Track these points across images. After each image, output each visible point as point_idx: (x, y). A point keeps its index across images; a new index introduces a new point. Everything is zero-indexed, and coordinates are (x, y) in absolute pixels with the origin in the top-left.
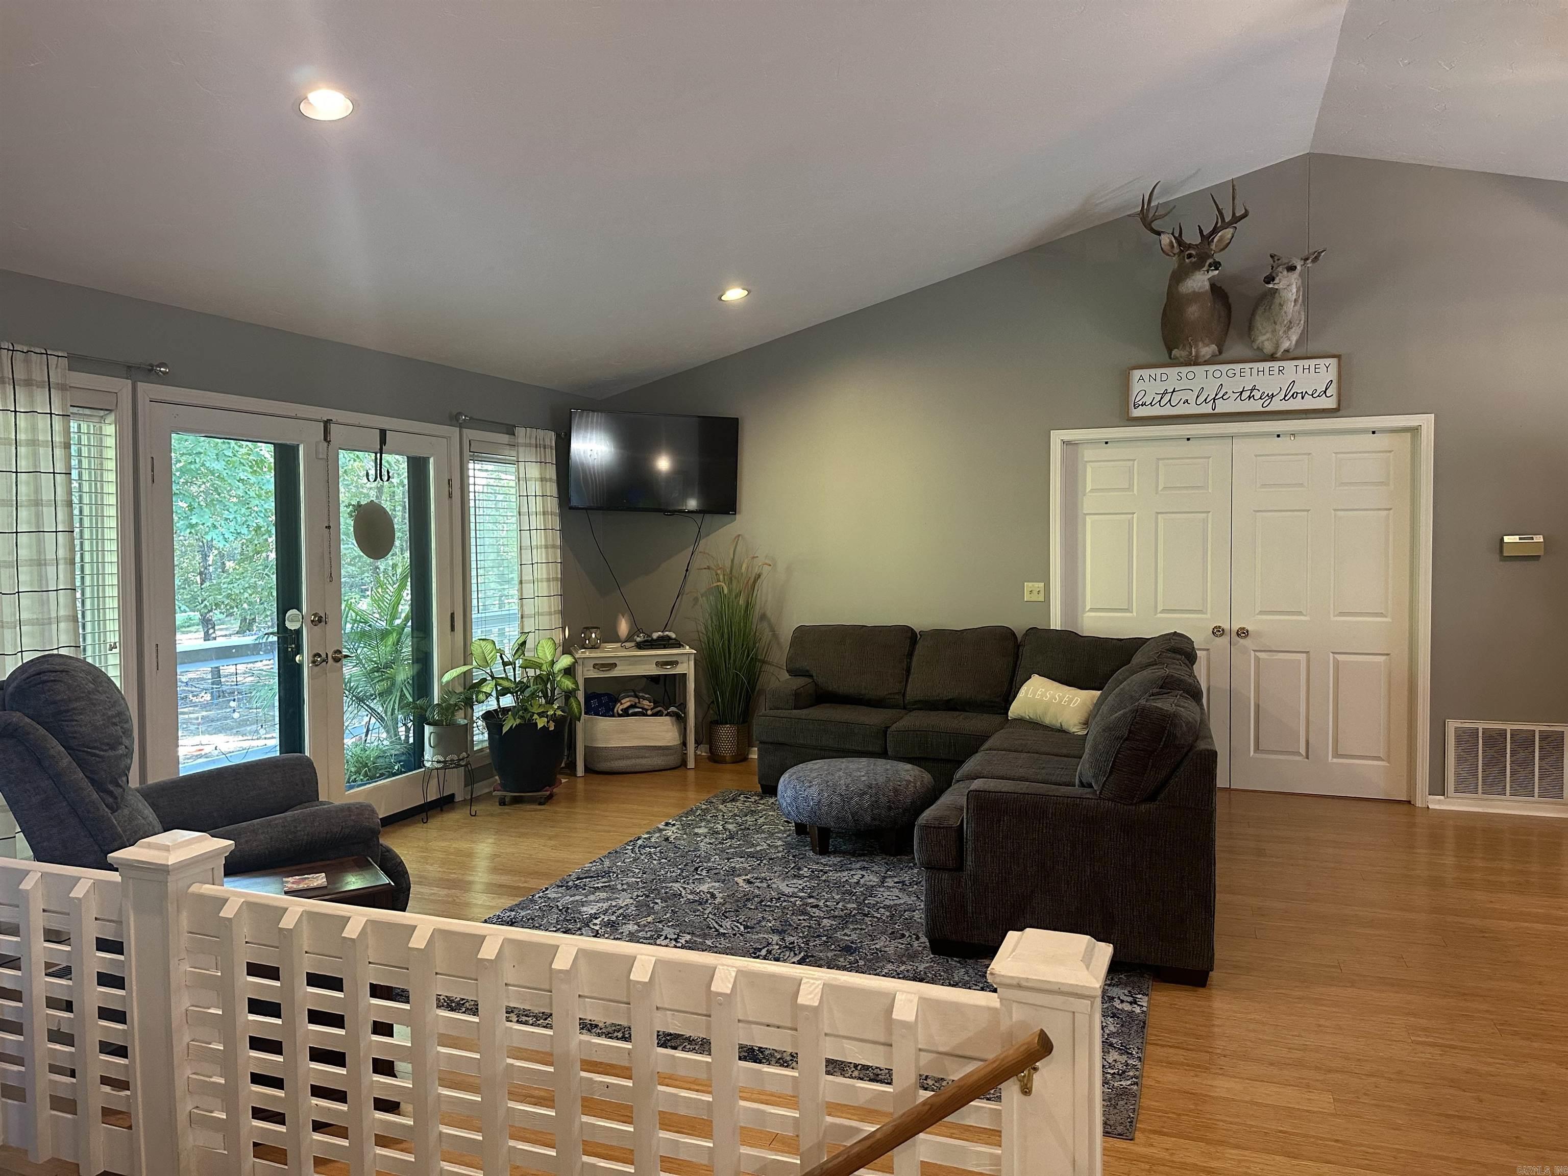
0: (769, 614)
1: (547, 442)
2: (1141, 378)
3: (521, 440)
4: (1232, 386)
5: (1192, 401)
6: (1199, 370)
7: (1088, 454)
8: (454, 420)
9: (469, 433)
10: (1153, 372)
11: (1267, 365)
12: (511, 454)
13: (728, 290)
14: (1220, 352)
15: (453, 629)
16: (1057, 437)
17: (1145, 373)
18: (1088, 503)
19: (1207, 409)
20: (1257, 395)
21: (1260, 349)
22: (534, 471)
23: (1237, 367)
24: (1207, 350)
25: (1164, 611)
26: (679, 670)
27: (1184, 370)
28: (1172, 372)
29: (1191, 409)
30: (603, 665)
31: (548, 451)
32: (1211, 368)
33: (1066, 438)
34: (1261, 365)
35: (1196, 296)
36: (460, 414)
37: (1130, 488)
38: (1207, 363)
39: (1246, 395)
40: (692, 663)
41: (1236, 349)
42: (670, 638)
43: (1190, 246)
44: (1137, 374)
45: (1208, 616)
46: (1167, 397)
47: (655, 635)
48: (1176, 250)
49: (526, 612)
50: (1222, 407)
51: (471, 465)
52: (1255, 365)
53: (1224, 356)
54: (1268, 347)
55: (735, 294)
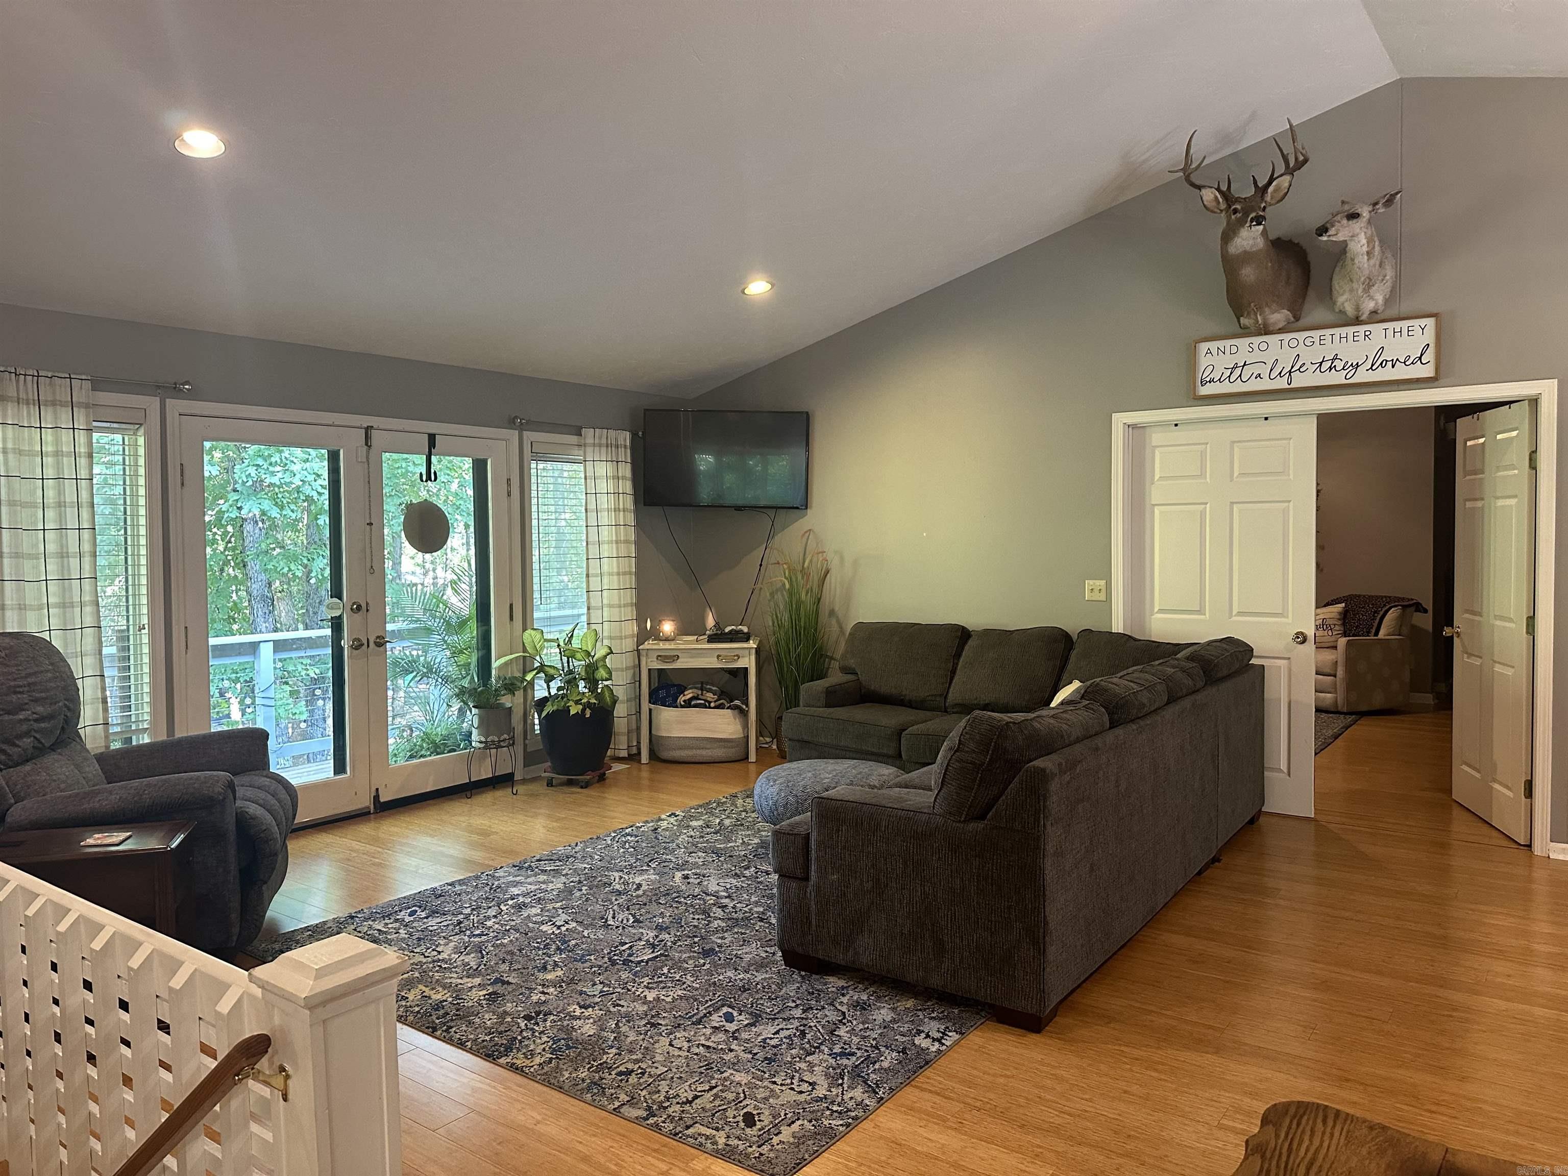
0: (837, 609)
1: (621, 442)
2: (1209, 352)
3: (590, 440)
4: (1310, 356)
5: (1265, 375)
6: (1273, 339)
7: (1156, 438)
8: (511, 423)
9: (529, 436)
10: (1221, 344)
11: (1351, 330)
12: (578, 454)
13: (750, 283)
14: (1297, 318)
15: (511, 618)
16: (1120, 420)
17: (1213, 345)
18: (1156, 494)
19: (1282, 384)
20: (1339, 365)
21: (1342, 312)
22: (603, 469)
23: (1316, 334)
24: (1279, 317)
25: (1240, 614)
26: (740, 664)
27: (1256, 340)
28: (1243, 342)
29: (1265, 384)
30: (666, 657)
31: (621, 451)
32: (1287, 337)
33: (1130, 421)
34: (1344, 331)
35: (1247, 257)
36: (516, 417)
37: (1202, 475)
38: (1281, 331)
39: (1326, 365)
40: (753, 657)
41: (1318, 314)
42: (741, 632)
43: (1238, 200)
44: (1204, 347)
45: (1290, 620)
46: (1237, 372)
47: (727, 630)
48: (1223, 206)
49: (593, 604)
50: (1299, 381)
51: (533, 465)
52: (1337, 331)
53: (1302, 323)
54: (1350, 309)
55: (758, 288)
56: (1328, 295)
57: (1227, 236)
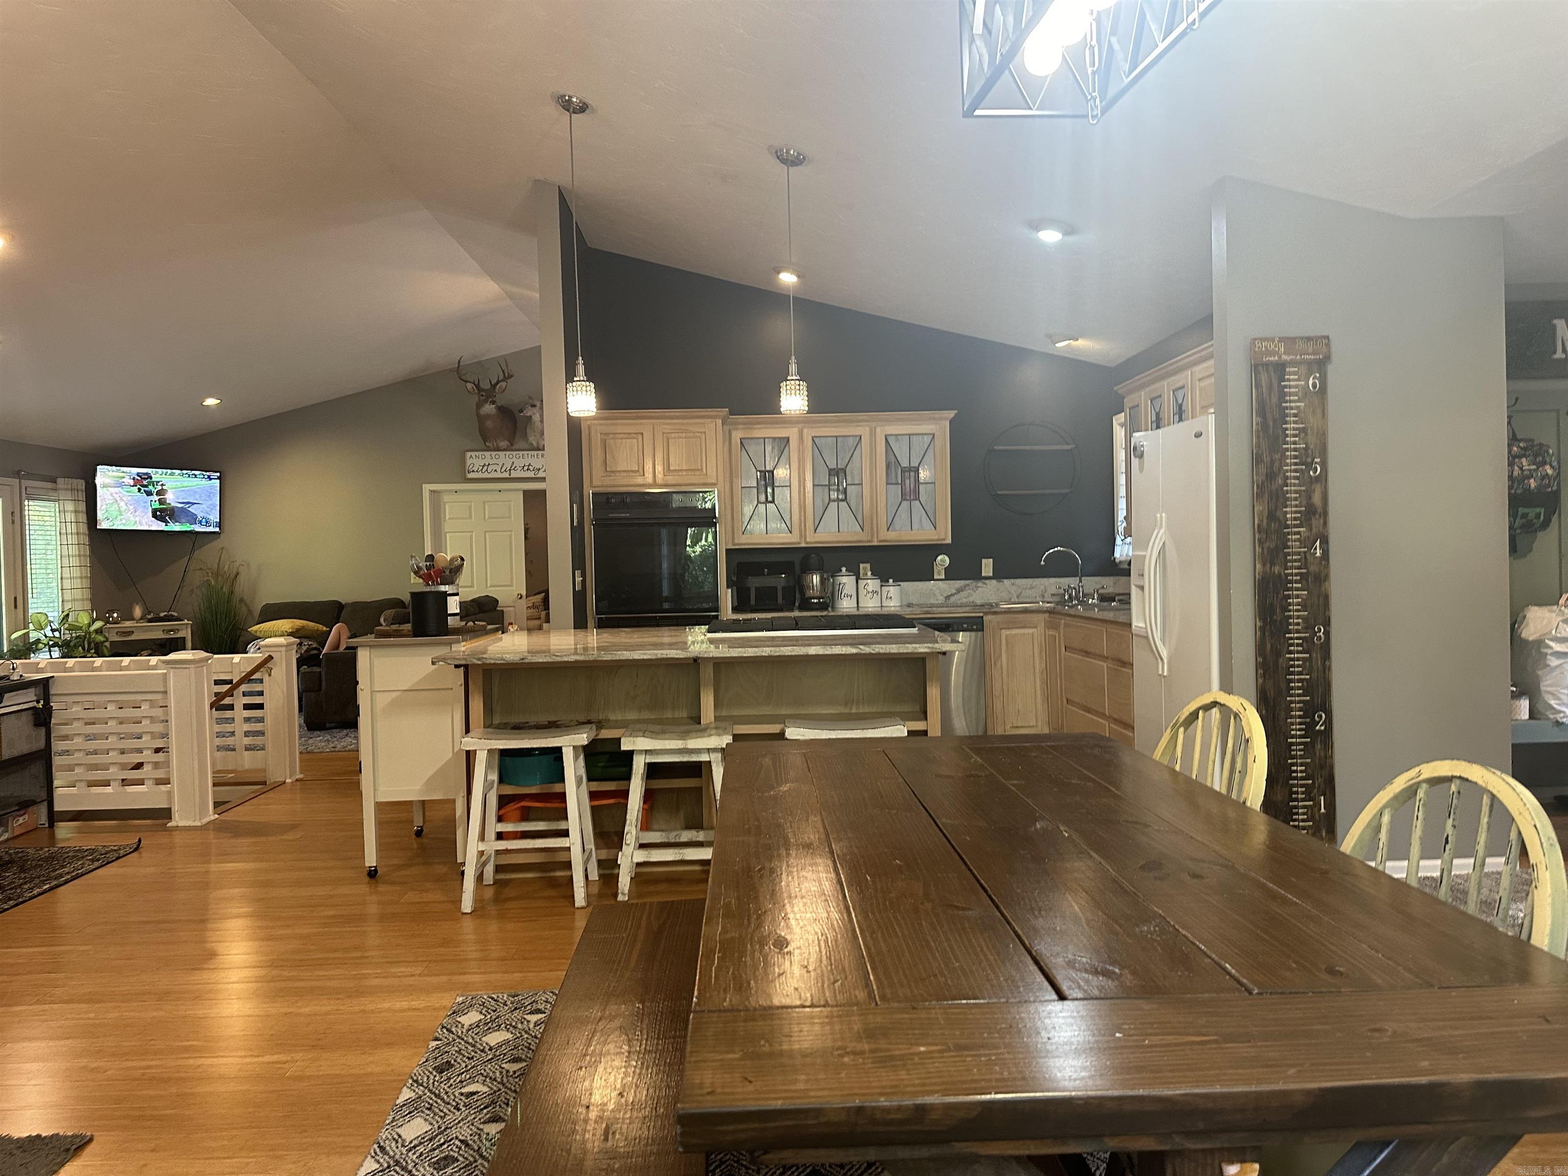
0: (245, 598)
2: (471, 456)
3: (61, 486)
4: (519, 463)
5: (499, 470)
6: (501, 454)
7: (446, 498)
8: (14, 474)
9: (24, 483)
10: (477, 453)
11: (535, 453)
12: (54, 495)
13: (207, 399)
14: (512, 445)
15: (16, 607)
16: (427, 488)
17: (473, 454)
18: (447, 526)
19: (506, 475)
20: (531, 468)
21: (532, 444)
23: (521, 453)
24: (504, 444)
25: (491, 586)
26: (180, 635)
27: (493, 453)
28: (487, 454)
29: (498, 475)
30: (124, 633)
32: (508, 453)
33: (432, 489)
34: (533, 453)
35: (488, 416)
36: (19, 470)
37: (470, 517)
38: (505, 450)
39: (526, 468)
40: (189, 630)
41: (521, 444)
42: (173, 616)
43: (483, 390)
44: (469, 454)
45: (514, 588)
46: (485, 468)
47: (162, 615)
48: (476, 391)
50: (514, 474)
51: (26, 503)
52: (530, 453)
53: (514, 447)
54: (535, 444)
55: (211, 402)
56: (525, 436)
57: (479, 406)
